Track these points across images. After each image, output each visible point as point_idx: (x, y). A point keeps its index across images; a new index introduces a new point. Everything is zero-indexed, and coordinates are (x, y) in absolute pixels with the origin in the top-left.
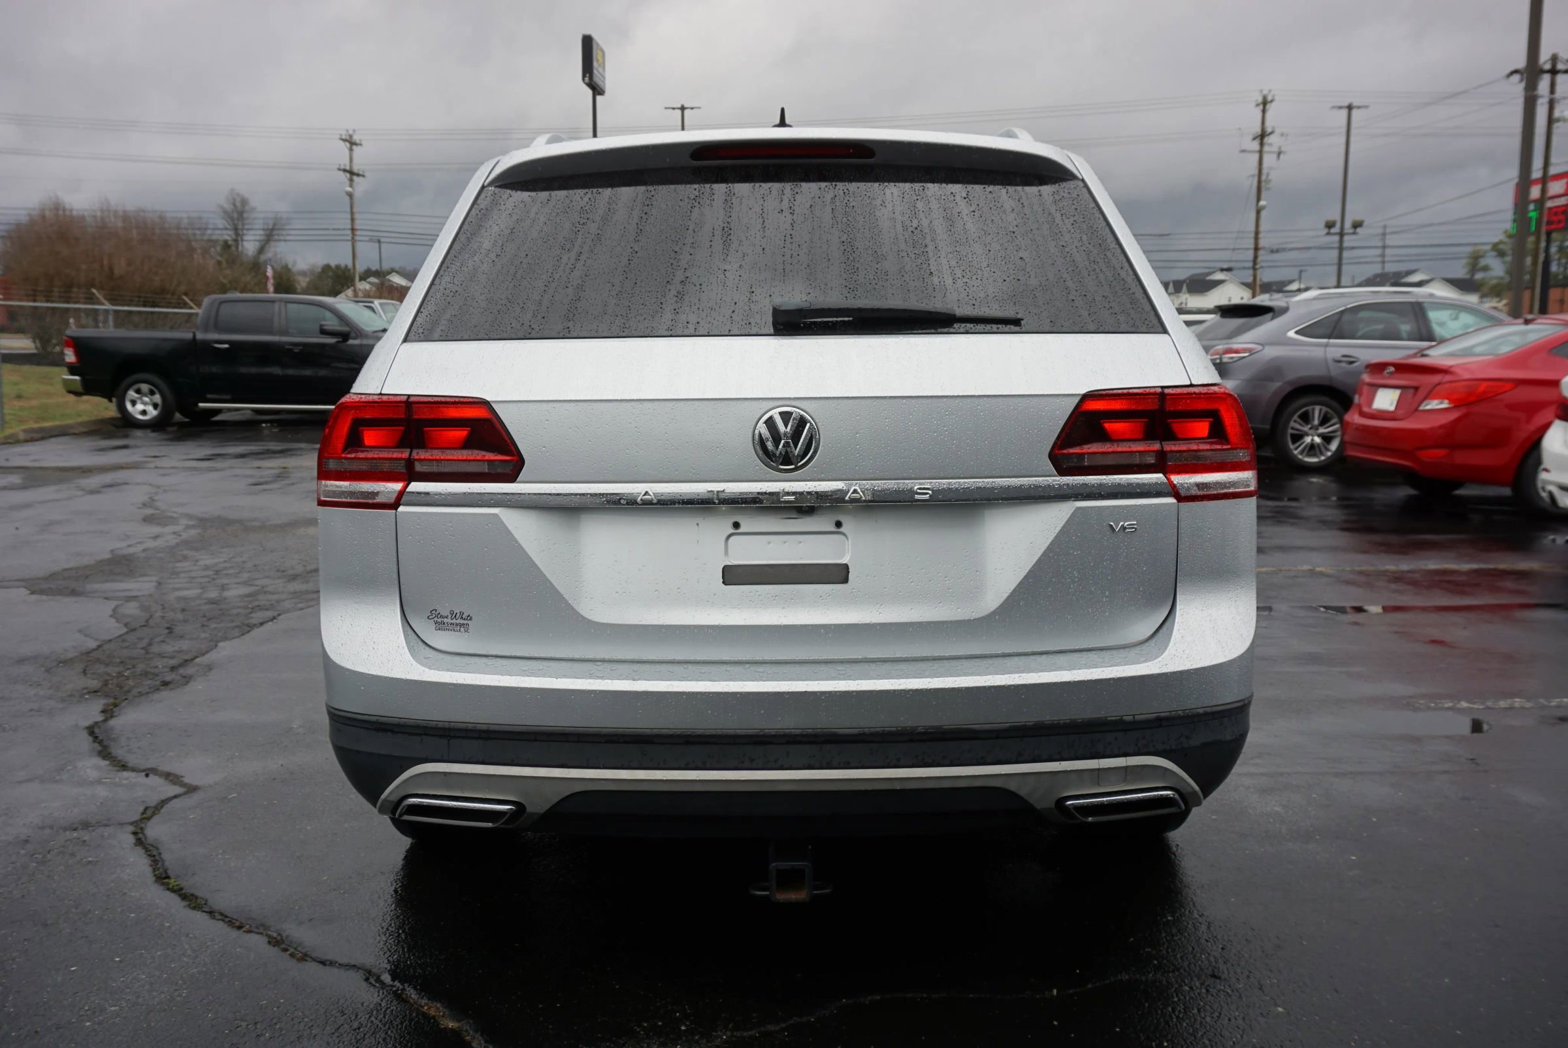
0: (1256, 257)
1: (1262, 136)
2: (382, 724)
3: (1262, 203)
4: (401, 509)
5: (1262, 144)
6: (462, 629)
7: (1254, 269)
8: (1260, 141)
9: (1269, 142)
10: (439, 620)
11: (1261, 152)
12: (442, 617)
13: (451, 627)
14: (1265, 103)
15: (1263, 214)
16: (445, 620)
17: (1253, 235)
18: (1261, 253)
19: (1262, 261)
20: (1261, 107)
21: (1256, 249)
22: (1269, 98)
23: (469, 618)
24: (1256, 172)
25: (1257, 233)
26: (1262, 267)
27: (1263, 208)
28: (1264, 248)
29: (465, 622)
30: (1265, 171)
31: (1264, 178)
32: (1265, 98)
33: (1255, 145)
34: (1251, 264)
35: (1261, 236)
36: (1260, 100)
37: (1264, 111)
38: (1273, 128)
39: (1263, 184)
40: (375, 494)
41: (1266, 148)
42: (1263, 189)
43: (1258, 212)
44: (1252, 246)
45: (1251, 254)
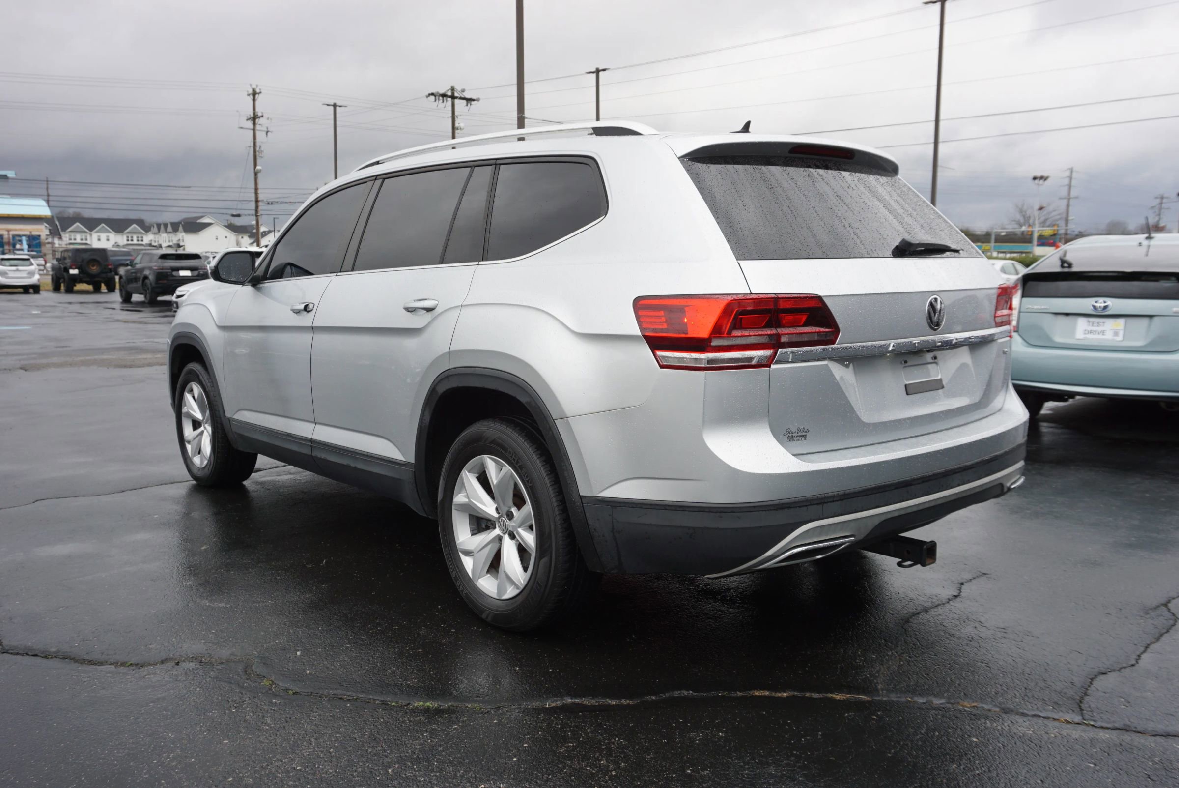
0: (257, 207)
1: (254, 118)
2: (783, 504)
3: (258, 167)
4: (773, 366)
5: (254, 124)
6: (803, 439)
7: (257, 216)
8: (252, 122)
9: (260, 123)
10: (790, 435)
11: (254, 130)
12: (792, 433)
13: (796, 438)
14: (254, 94)
15: (259, 175)
16: (794, 435)
17: (253, 191)
18: (260, 204)
19: (262, 210)
20: (251, 97)
21: (257, 201)
22: (258, 91)
23: (808, 431)
24: (252, 144)
25: (256, 189)
26: (262, 215)
27: (260, 171)
28: (263, 201)
29: (805, 434)
30: (258, 144)
31: (258, 149)
32: (254, 90)
33: (250, 124)
34: (254, 212)
35: (259, 191)
36: (251, 91)
37: (254, 100)
38: (262, 113)
39: (257, 153)
40: (751, 359)
41: (258, 127)
42: (258, 157)
43: (256, 174)
44: (254, 199)
45: (253, 205)
